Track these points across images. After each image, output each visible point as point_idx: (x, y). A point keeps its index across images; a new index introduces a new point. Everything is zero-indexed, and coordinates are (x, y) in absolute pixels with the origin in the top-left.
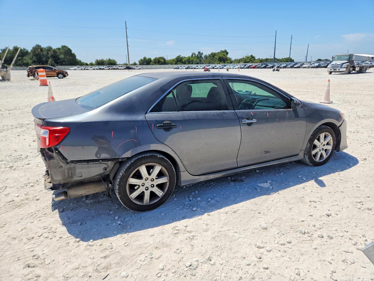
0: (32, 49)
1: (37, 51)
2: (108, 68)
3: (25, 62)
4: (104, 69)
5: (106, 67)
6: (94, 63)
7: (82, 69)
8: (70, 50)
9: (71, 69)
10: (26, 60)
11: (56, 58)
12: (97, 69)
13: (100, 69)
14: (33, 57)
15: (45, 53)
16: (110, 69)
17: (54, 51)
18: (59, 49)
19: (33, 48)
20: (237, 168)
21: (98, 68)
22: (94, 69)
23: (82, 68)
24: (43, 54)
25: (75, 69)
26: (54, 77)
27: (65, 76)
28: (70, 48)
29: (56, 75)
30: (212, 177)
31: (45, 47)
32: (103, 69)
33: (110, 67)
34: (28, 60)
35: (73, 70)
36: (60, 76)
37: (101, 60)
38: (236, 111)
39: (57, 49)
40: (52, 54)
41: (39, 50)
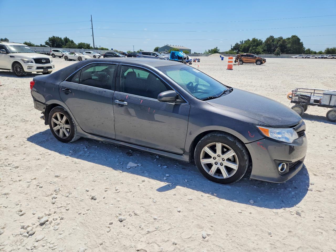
0: (265, 39)
1: (269, 41)
2: (332, 57)
3: (257, 50)
4: (327, 57)
5: (330, 56)
6: (323, 51)
7: (303, 58)
8: (299, 40)
9: (293, 57)
10: (258, 49)
11: (283, 47)
12: (319, 58)
13: (322, 58)
14: (264, 47)
15: (275, 43)
16: (334, 58)
17: (284, 41)
18: (289, 39)
19: (267, 39)
20: (115, 140)
21: (321, 57)
22: (316, 58)
23: (303, 56)
24: (273, 44)
25: (296, 58)
26: (253, 63)
27: (262, 63)
28: (299, 37)
29: (255, 62)
30: (95, 138)
31: (277, 38)
32: (325, 58)
33: (334, 56)
34: (260, 49)
35: (294, 58)
36: (259, 62)
37: (332, 48)
38: (116, 92)
39: (287, 39)
40: (281, 43)
41: (271, 41)
